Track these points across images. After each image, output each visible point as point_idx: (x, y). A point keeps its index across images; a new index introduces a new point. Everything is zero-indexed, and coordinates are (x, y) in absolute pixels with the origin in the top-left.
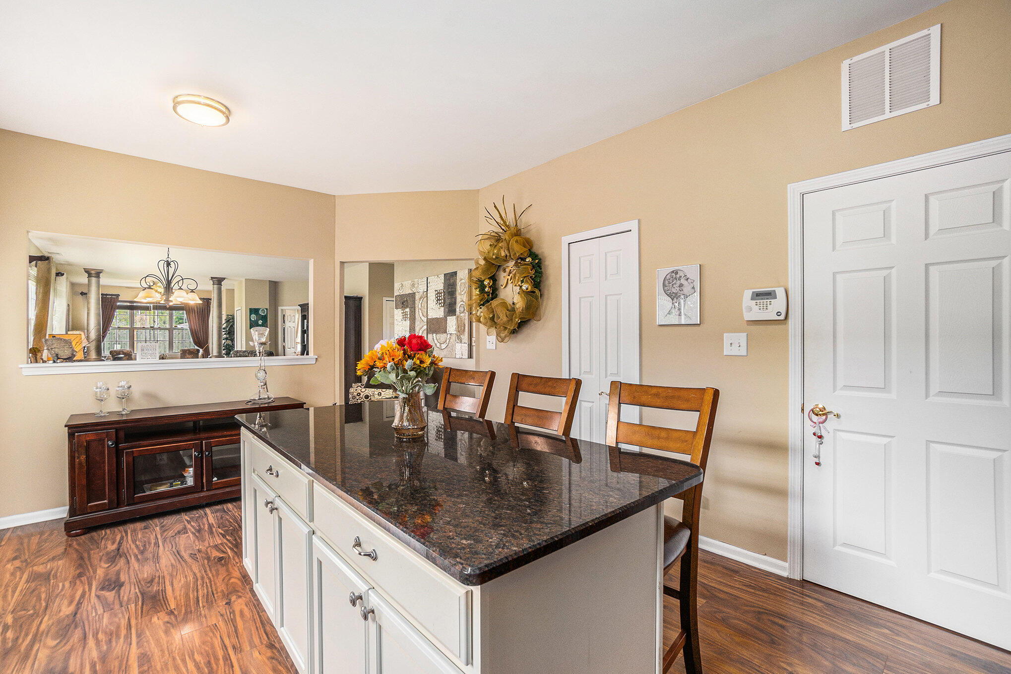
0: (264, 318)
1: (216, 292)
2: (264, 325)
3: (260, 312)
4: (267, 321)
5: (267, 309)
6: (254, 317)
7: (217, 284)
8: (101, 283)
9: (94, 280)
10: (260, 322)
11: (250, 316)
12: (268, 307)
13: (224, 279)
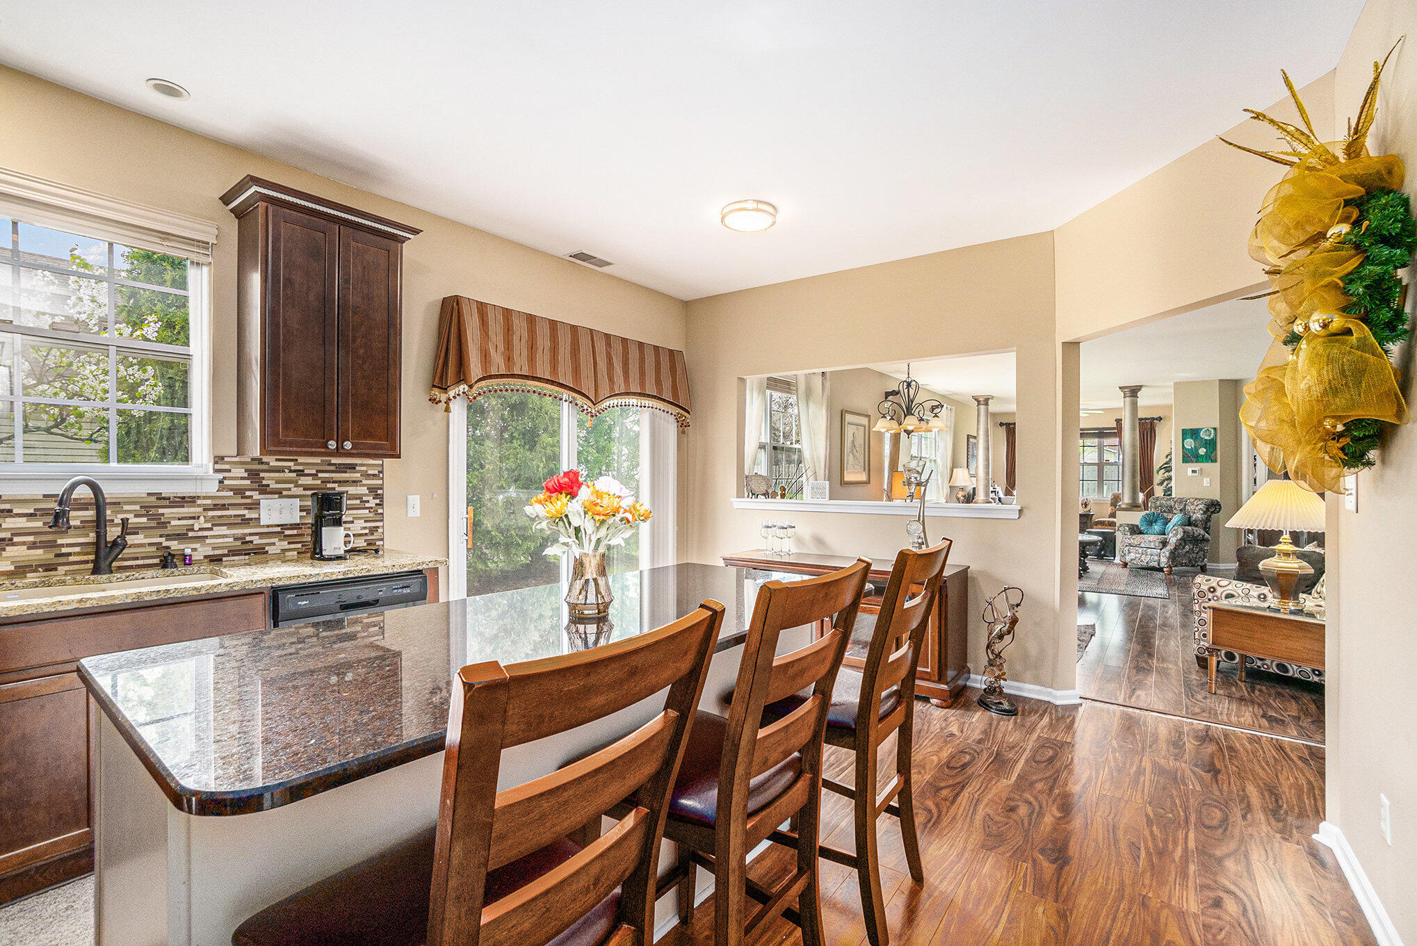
0: (1211, 445)
1: (1128, 408)
2: (1210, 458)
3: (1202, 435)
4: (1215, 449)
5: (1215, 429)
6: (1190, 444)
7: (1131, 396)
8: (990, 410)
9: (982, 407)
10: (1202, 451)
11: (1183, 441)
12: (1217, 425)
13: (1141, 386)
